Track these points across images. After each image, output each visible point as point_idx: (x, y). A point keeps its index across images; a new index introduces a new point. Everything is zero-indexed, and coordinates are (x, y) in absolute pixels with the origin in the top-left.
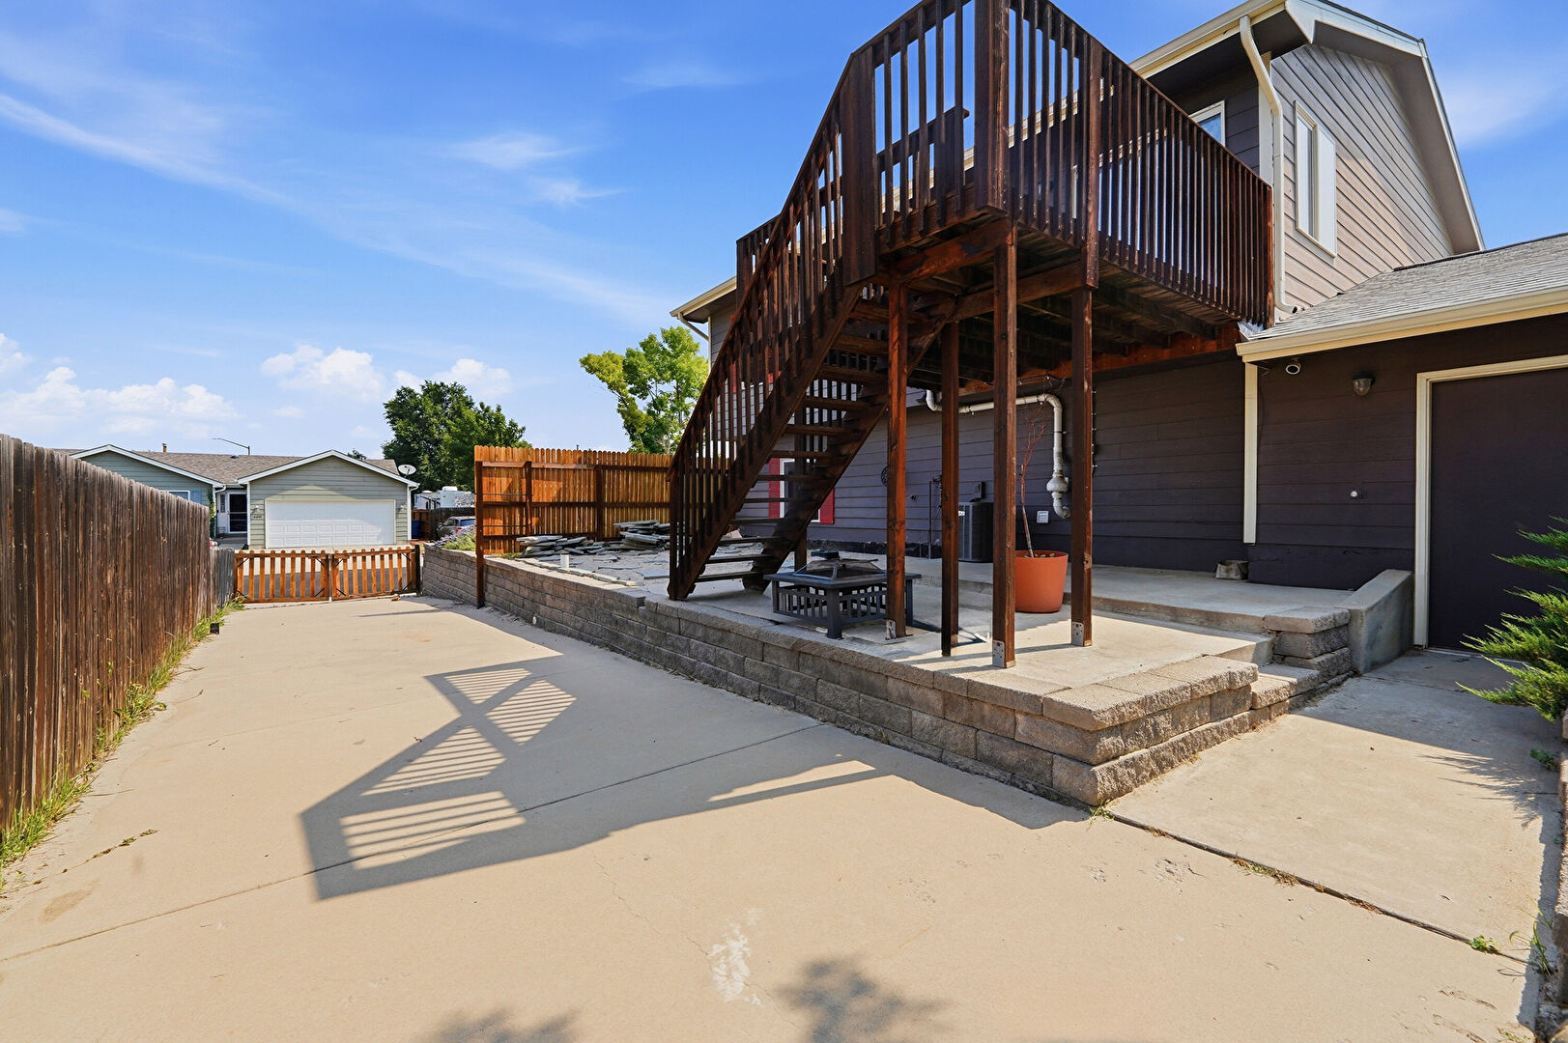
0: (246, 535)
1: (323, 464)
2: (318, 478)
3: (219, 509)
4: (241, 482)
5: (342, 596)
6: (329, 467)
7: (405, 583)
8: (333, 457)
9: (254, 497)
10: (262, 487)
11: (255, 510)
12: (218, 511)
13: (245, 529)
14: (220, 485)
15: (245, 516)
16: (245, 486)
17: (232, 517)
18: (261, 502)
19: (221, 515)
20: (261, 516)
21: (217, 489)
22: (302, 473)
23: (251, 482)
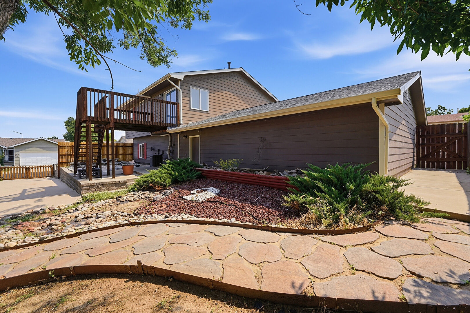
0: (13, 162)
1: (39, 141)
2: (37, 145)
3: (6, 154)
4: (11, 147)
5: (32, 178)
6: (40, 142)
7: (50, 175)
8: (42, 139)
9: (16, 151)
10: (19, 148)
11: (16, 155)
12: (5, 155)
13: (13, 160)
14: (5, 147)
15: (13, 156)
16: (13, 148)
17: (9, 156)
18: (18, 152)
19: (6, 156)
20: (18, 157)
21: (4, 148)
22: (32, 144)
23: (15, 147)
